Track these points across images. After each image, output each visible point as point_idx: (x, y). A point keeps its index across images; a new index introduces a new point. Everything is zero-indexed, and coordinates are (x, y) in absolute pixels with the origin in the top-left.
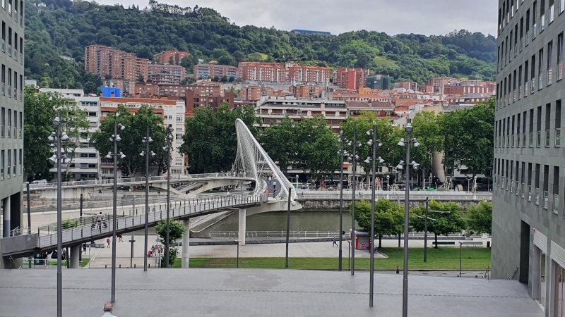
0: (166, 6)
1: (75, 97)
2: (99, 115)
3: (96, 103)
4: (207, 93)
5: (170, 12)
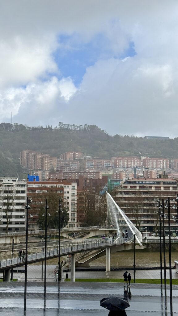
0: (68, 125)
1: (13, 182)
2: (26, 192)
3: (25, 185)
4: (92, 176)
5: (71, 129)
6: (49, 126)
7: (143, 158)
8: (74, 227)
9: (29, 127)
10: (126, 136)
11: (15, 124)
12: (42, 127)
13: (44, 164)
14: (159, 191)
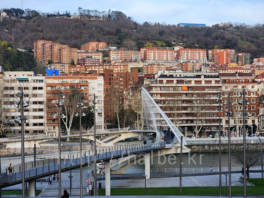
1: (28, 77)
3: (42, 81)
4: (119, 70)
5: (92, 15)
6: (67, 12)
7: (177, 48)
8: (102, 128)
9: (43, 13)
10: (157, 23)
11: (26, 10)
12: (58, 13)
13: (62, 57)
14: (200, 85)
